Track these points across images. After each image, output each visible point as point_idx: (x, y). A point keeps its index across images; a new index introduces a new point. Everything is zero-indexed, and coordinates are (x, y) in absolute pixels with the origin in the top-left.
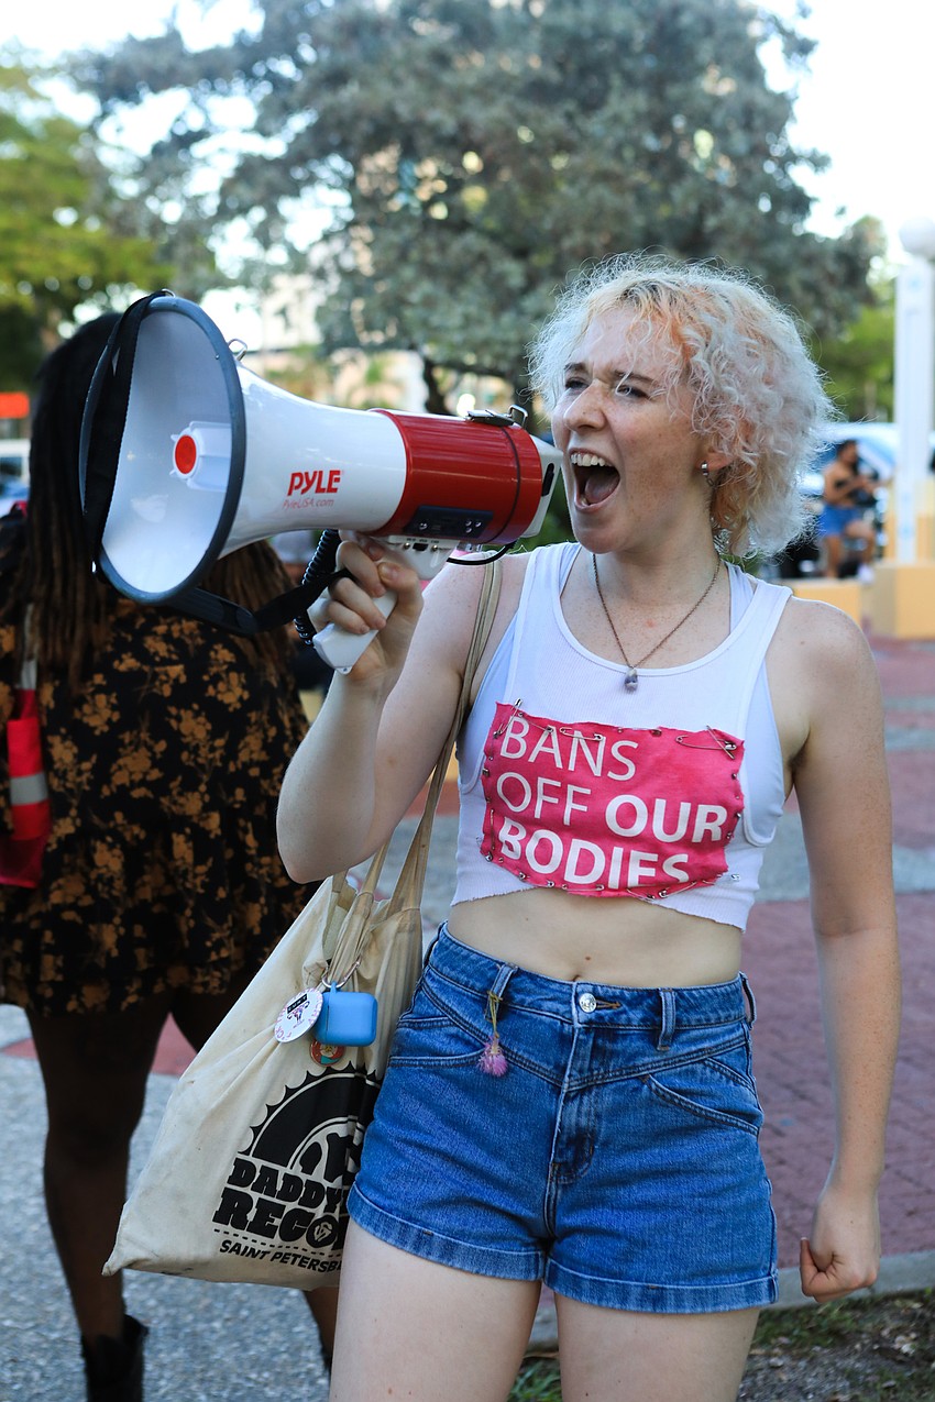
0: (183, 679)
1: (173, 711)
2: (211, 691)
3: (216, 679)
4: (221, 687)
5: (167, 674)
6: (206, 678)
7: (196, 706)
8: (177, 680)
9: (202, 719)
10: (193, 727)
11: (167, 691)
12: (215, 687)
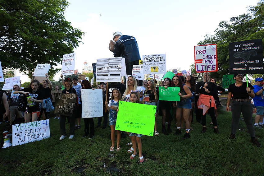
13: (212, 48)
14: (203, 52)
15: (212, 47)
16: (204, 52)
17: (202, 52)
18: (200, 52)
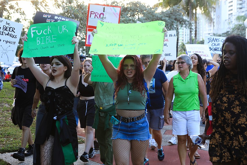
0: (227, 107)
1: (224, 112)
2: (232, 109)
3: (233, 107)
4: (235, 109)
5: (224, 106)
6: (232, 107)
7: (229, 112)
8: (226, 107)
9: (230, 114)
10: (228, 115)
11: (224, 108)
12: (233, 109)
13: (114, 12)
14: (100, 16)
15: (113, 10)
16: (102, 16)
17: (98, 16)
18: (96, 15)
